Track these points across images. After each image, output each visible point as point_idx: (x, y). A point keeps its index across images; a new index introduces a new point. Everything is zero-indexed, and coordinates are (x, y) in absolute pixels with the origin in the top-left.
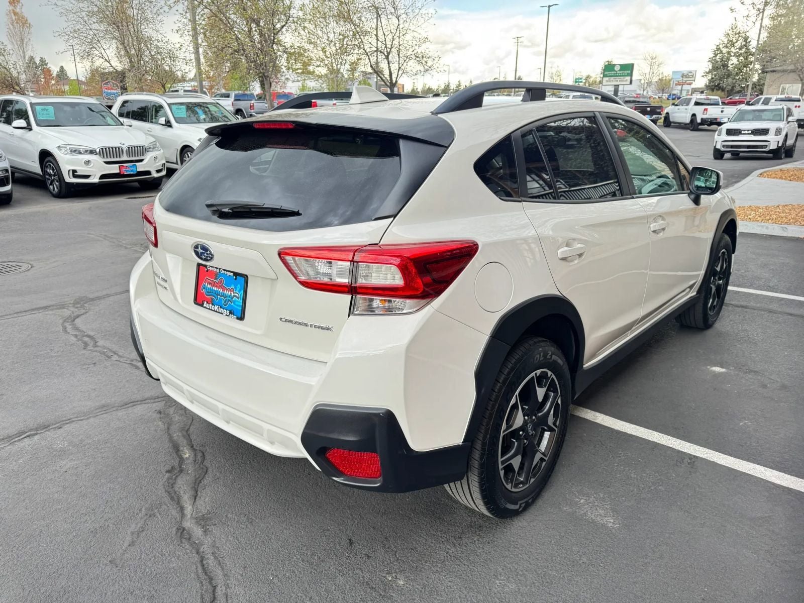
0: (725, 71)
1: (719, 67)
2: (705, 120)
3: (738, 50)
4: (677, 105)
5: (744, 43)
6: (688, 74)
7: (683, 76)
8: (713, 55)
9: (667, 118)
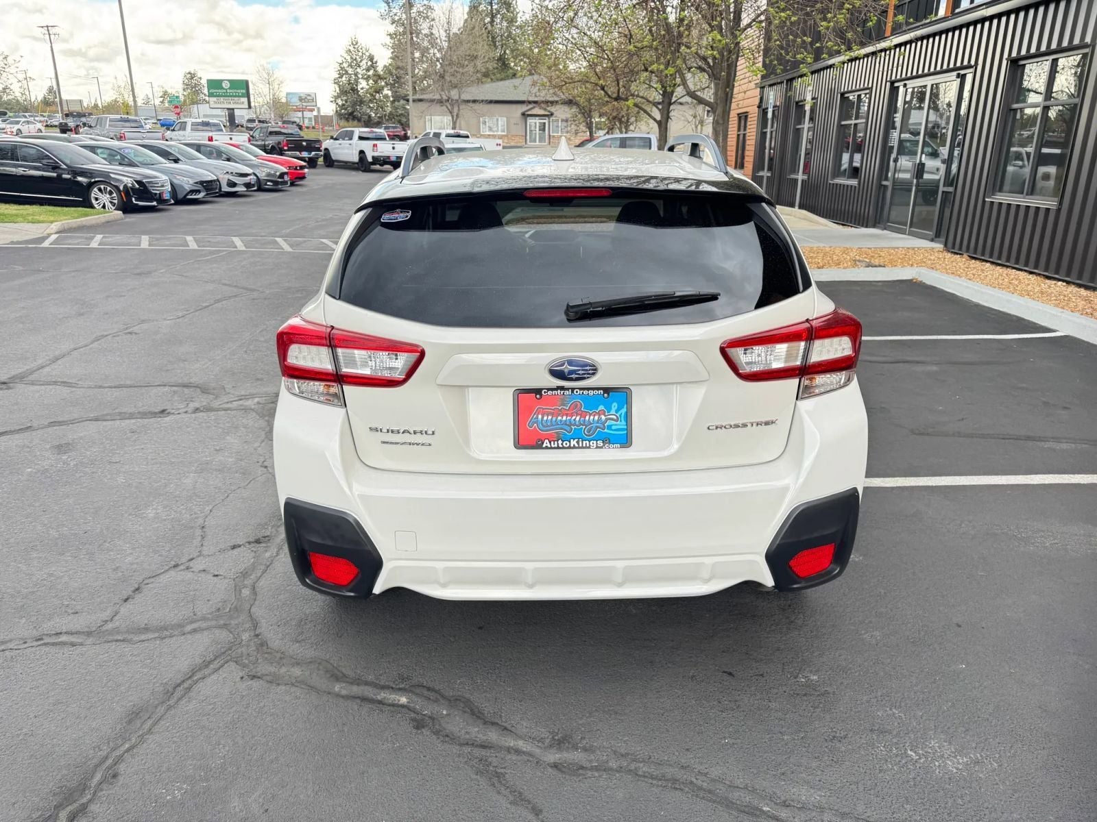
0: (356, 96)
1: (348, 91)
2: (377, 159)
3: (364, 71)
4: (336, 139)
5: (370, 63)
6: (306, 98)
7: (301, 99)
8: (338, 76)
9: (327, 155)
